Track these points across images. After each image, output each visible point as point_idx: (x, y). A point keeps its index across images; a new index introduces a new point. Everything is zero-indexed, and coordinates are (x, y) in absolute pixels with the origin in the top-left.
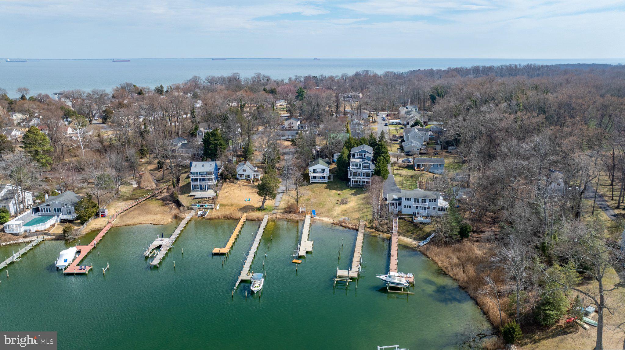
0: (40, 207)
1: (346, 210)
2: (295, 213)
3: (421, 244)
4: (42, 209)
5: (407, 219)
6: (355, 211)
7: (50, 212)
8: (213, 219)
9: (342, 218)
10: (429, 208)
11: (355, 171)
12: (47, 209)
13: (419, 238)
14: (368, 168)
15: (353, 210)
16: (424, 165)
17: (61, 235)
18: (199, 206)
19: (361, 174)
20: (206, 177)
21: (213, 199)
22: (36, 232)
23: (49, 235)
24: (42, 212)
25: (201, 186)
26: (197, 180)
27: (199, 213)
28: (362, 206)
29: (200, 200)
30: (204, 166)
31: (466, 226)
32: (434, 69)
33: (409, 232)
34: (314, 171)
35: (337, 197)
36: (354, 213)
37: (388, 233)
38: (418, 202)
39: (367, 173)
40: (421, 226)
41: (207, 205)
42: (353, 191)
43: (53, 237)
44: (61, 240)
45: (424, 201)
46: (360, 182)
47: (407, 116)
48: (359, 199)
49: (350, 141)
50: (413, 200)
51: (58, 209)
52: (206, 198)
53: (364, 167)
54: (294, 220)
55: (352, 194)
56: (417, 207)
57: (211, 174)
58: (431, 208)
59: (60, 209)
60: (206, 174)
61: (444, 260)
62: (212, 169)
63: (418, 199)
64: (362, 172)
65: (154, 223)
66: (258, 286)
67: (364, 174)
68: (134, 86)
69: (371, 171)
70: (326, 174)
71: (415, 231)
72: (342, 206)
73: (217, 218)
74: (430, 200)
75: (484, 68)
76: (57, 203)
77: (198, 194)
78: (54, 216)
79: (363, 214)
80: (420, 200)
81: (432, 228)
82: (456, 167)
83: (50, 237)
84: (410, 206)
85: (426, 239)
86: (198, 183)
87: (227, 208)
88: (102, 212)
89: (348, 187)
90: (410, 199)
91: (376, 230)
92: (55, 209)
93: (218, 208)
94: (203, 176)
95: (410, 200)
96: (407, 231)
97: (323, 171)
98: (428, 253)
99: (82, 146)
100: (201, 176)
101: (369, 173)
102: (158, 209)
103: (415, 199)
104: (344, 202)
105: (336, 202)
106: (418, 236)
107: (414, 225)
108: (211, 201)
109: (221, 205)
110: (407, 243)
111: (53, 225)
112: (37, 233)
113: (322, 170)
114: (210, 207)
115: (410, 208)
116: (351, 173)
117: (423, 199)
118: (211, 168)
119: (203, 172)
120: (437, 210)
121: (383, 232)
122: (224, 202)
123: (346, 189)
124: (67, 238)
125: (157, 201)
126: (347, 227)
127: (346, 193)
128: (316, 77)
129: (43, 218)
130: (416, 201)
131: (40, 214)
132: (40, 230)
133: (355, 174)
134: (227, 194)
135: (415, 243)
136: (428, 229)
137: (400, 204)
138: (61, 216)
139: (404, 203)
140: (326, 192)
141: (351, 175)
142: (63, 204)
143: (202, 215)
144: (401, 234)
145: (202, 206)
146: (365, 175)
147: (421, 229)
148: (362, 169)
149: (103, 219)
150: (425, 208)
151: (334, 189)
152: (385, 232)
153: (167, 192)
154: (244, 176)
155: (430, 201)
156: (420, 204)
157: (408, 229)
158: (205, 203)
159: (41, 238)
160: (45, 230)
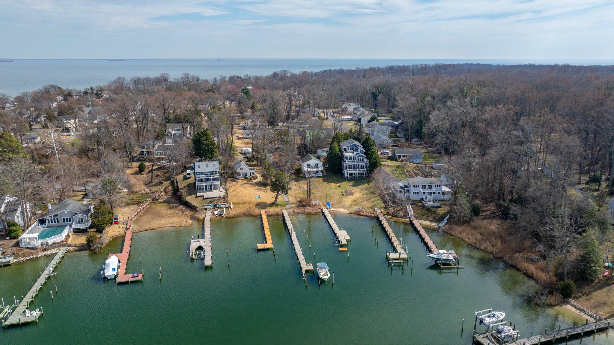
0: (46, 218)
1: (355, 201)
2: (309, 206)
3: (441, 225)
4: (48, 220)
5: (418, 204)
6: (364, 201)
7: (58, 222)
8: (232, 217)
9: (356, 208)
10: (434, 193)
11: (350, 164)
12: (54, 219)
13: (436, 220)
14: (362, 160)
15: (362, 200)
16: (404, 156)
17: (83, 245)
18: (212, 205)
19: (356, 166)
20: (212, 177)
21: (224, 198)
22: (53, 244)
23: (69, 246)
24: (49, 223)
25: (206, 186)
26: (201, 180)
27: (216, 212)
28: (368, 196)
29: (210, 200)
30: (208, 166)
31: (477, 206)
32: (345, 69)
33: (424, 215)
34: (309, 166)
35: (340, 190)
36: (365, 203)
37: (405, 218)
38: (425, 188)
39: (361, 165)
40: (434, 210)
41: (220, 204)
42: (352, 183)
43: (74, 248)
44: (85, 250)
45: (430, 187)
46: (355, 174)
47: (356, 112)
48: (362, 190)
49: (338, 137)
50: (420, 187)
51: (67, 219)
52: (217, 198)
53: (358, 160)
54: (312, 212)
55: (352, 186)
56: (424, 193)
57: (216, 174)
58: (437, 193)
59: (70, 219)
60: (211, 174)
61: (470, 237)
62: (217, 169)
63: (425, 186)
64: (356, 165)
65: (175, 225)
66: (324, 274)
67: (358, 166)
68: (59, 88)
69: (365, 163)
70: (321, 168)
71: (430, 215)
72: (349, 197)
73: (236, 216)
74: (436, 185)
75: (398, 67)
76: (66, 212)
77: (207, 194)
78: (66, 226)
79: (374, 203)
80: (427, 186)
81: (443, 210)
82: (427, 156)
83: (71, 248)
84: (418, 192)
85: (443, 220)
86: (204, 184)
87: (241, 206)
88: (115, 219)
89: (345, 179)
90: (418, 185)
91: (393, 216)
92: (64, 219)
93: (232, 206)
94: (208, 176)
95: (418, 187)
96: (422, 215)
97: (317, 165)
98: (452, 232)
99: (57, 152)
100: (207, 176)
101: (363, 165)
102: (169, 212)
103: (422, 186)
104: (349, 193)
105: (341, 193)
106: (434, 218)
107: (426, 209)
108: (222, 200)
109: (234, 204)
110: (427, 225)
111: (68, 236)
112: (55, 245)
113: (315, 164)
114: (224, 206)
115: (418, 194)
116: (346, 166)
117: (429, 186)
118: (215, 168)
119: (208, 172)
120: (441, 194)
121: (400, 217)
122: (235, 200)
123: (344, 181)
124: (92, 248)
125: (160, 205)
126: (365, 215)
127: (346, 185)
128: (241, 77)
129: (53, 229)
130: (424, 187)
131: (46, 226)
132: (57, 242)
133: (350, 167)
134: (234, 193)
135: (434, 224)
136: (441, 211)
137: (408, 191)
138: (74, 226)
139: (412, 190)
140: (326, 186)
141: (346, 168)
142: (74, 213)
143: (220, 215)
144: (418, 218)
145: (215, 206)
146: (360, 167)
147: (435, 212)
148: (357, 162)
149: (117, 226)
150: (431, 193)
151: (333, 182)
152: (402, 218)
153: (166, 195)
154: (242, 174)
155: (435, 187)
156: (427, 190)
157: (423, 213)
158: (217, 203)
159: (63, 250)
160: (62, 242)
